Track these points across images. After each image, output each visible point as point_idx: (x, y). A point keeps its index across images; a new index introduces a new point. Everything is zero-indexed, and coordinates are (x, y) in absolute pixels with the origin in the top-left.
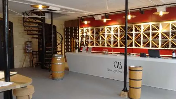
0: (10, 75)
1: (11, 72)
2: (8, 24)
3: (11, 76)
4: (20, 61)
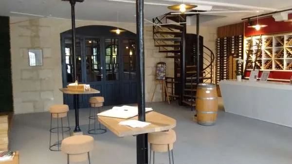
0: (146, 111)
1: (146, 108)
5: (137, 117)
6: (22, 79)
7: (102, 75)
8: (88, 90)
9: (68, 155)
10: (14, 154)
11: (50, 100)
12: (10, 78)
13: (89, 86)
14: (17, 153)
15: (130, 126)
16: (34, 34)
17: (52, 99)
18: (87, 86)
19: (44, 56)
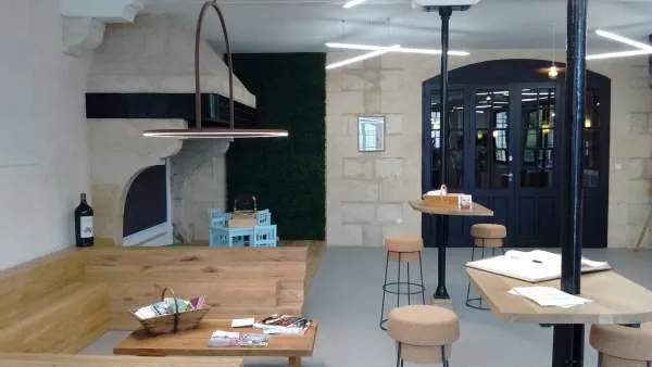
0: (583, 269)
1: (584, 261)
2: (583, 86)
3: (585, 273)
4: (629, 224)
5: (559, 281)
6: (344, 177)
7: (511, 175)
8: (467, 207)
9: (400, 344)
10: (308, 324)
11: (394, 223)
12: (323, 173)
13: (470, 197)
14: (314, 324)
15: (533, 301)
16: (370, 85)
17: (399, 221)
18: (465, 199)
19: (389, 131)
